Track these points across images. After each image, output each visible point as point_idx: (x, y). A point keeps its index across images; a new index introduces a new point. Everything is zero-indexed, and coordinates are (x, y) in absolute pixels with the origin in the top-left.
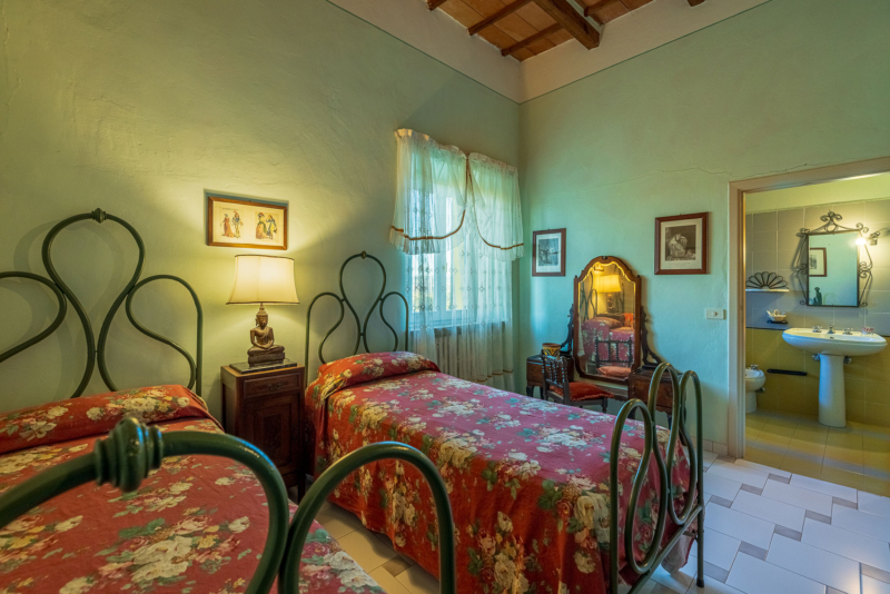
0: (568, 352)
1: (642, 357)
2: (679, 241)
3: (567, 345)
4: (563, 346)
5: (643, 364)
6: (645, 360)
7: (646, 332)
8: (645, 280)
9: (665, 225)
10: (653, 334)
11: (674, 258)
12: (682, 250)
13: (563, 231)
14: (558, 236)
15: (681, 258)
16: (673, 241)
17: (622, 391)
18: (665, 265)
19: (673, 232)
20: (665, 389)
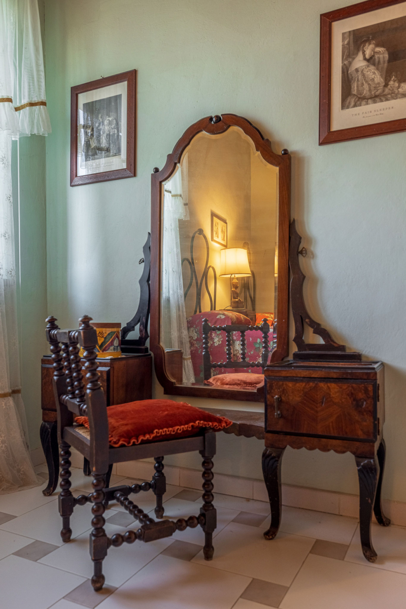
0: (141, 341)
1: (293, 334)
2: (370, 60)
3: (137, 327)
4: (129, 328)
5: (294, 349)
6: (299, 340)
7: (301, 278)
8: (301, 160)
9: (341, 29)
10: (315, 281)
11: (361, 99)
12: (378, 78)
13: (131, 78)
14: (120, 89)
15: (375, 98)
16: (359, 62)
17: (251, 416)
18: (342, 119)
19: (358, 39)
20: (351, 395)
